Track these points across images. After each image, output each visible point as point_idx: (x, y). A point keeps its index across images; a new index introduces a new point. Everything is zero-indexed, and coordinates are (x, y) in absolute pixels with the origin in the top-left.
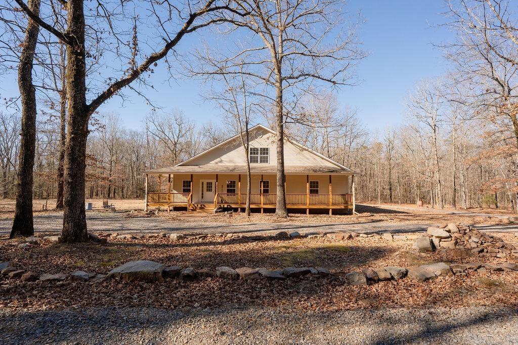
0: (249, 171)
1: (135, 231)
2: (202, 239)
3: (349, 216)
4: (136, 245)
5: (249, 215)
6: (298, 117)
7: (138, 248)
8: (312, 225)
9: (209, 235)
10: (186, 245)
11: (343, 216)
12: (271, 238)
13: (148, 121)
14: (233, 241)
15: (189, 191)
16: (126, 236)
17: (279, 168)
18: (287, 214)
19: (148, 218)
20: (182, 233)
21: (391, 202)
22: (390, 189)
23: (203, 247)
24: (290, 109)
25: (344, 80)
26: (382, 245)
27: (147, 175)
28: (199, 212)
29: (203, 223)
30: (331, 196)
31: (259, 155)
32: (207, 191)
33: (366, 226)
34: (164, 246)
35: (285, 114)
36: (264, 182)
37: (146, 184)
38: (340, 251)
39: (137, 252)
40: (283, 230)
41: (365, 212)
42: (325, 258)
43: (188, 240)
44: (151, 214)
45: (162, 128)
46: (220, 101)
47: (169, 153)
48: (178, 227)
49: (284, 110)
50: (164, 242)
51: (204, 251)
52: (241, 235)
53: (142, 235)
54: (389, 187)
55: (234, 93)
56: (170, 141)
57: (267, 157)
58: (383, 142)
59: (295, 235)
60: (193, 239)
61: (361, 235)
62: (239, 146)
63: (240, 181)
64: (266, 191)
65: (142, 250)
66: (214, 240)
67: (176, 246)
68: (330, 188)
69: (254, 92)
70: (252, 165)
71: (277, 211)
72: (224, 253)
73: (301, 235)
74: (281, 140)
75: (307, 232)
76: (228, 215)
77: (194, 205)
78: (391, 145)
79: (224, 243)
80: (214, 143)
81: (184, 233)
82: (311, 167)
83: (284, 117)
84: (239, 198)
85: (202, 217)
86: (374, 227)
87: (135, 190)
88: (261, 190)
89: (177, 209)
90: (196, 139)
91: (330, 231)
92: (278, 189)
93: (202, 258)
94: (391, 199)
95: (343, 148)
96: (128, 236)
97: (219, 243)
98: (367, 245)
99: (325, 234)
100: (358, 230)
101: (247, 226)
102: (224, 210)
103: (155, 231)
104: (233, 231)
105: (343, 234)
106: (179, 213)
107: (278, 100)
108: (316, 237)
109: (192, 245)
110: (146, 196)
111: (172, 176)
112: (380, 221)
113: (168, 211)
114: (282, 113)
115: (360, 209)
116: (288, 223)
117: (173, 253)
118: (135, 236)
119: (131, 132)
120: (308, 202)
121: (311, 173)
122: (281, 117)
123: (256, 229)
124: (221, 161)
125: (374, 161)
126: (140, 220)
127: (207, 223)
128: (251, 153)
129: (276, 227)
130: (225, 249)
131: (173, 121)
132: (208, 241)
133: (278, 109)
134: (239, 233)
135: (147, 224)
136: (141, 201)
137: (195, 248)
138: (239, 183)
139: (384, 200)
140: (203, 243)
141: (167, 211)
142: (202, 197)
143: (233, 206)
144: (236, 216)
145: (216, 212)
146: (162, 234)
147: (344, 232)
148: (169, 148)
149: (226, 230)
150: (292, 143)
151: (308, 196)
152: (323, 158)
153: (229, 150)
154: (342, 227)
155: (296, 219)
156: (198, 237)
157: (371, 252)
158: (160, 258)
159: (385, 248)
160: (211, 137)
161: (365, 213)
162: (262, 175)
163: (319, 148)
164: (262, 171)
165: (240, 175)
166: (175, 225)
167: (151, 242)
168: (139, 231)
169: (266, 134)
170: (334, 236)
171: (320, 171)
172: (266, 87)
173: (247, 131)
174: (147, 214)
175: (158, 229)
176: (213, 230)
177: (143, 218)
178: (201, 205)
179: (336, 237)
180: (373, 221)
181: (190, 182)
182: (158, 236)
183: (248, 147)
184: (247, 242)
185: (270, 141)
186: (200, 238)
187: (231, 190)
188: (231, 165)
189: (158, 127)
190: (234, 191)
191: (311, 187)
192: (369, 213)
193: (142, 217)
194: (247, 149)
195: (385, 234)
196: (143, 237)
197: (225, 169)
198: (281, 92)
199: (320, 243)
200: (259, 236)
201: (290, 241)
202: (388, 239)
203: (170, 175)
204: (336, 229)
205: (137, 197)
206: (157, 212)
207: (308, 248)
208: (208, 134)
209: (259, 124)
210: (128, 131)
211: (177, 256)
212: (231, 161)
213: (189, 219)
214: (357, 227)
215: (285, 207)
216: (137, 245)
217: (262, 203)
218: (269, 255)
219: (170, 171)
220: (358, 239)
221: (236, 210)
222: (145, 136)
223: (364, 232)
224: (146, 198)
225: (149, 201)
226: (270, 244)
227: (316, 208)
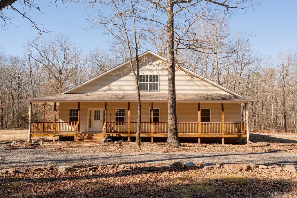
0: (140, 99)
1: (18, 164)
2: (93, 171)
3: (243, 145)
4: (19, 179)
5: (139, 144)
6: (191, 43)
7: (23, 184)
8: (205, 155)
9: (100, 166)
10: (76, 178)
11: (236, 146)
12: (165, 169)
13: (30, 46)
14: (125, 173)
15: (76, 119)
16: (8, 170)
17: (171, 96)
18: (179, 144)
19: (32, 150)
20: (71, 165)
21: (286, 131)
22: (285, 117)
23: (94, 180)
24: (182, 35)
25: (237, 4)
26: (284, 177)
27: (31, 103)
28: (87, 142)
29: (92, 154)
30: (223, 125)
31: (149, 82)
32: (95, 119)
33: (264, 156)
34: (52, 180)
35: (177, 40)
36: (154, 110)
37: (30, 113)
38: (240, 184)
39: (21, 188)
40: (177, 161)
41: (260, 141)
42: (225, 191)
43: (78, 173)
44: (35, 144)
45: (46, 54)
46: (108, 26)
47: (53, 80)
48: (65, 158)
49: (175, 36)
50: (52, 175)
51: (95, 184)
52: (134, 166)
53: (26, 168)
54: (283, 115)
55: (124, 18)
56: (54, 68)
57: (157, 85)
58: (276, 68)
59: (190, 165)
60: (83, 171)
61: (260, 166)
62: (128, 73)
63: (129, 109)
64: (156, 120)
65: (27, 186)
66: (106, 171)
67: (65, 180)
68: (223, 116)
69: (144, 17)
70: (142, 92)
71: (168, 140)
72: (117, 186)
73: (196, 165)
74: (173, 67)
75: (202, 162)
76: (118, 145)
77: (81, 134)
78: (285, 71)
79: (117, 175)
80: (101, 70)
81: (73, 164)
82: (202, 94)
83: (176, 43)
84: (129, 126)
85: (91, 147)
86: (273, 158)
87: (16, 120)
88: (151, 118)
89: (63, 139)
90: (82, 65)
91: (226, 161)
92: (170, 117)
93: (94, 191)
94: (285, 128)
95: (234, 75)
96: (11, 170)
97: (111, 175)
98: (268, 178)
99: (222, 164)
100: (256, 161)
101: (139, 156)
102: (114, 139)
103: (41, 163)
104: (124, 161)
105: (241, 165)
106: (65, 143)
107: (169, 25)
108: (212, 168)
109: (82, 178)
110: (29, 126)
111: (58, 104)
112: (278, 151)
113: (54, 141)
114: (173, 39)
115: (255, 139)
116: (180, 153)
117: (61, 188)
118: (18, 170)
119: (11, 58)
120: (199, 131)
121: (203, 101)
122: (172, 42)
123: (148, 159)
124: (110, 89)
125: (267, 88)
126: (23, 152)
127: (96, 154)
128: (141, 81)
129: (169, 157)
130: (118, 181)
131: (58, 47)
132: (98, 173)
133: (169, 34)
134: (131, 163)
135: (31, 156)
136: (23, 131)
137: (86, 180)
138: (129, 111)
139: (278, 129)
140: (94, 175)
141: (52, 141)
142: (90, 126)
143: (123, 135)
144: (127, 146)
145: (105, 141)
146: (49, 166)
147: (241, 162)
148: (54, 75)
149: (116, 161)
150: (183, 70)
151: (199, 124)
152: (214, 86)
153: (119, 77)
154: (238, 158)
155: (188, 148)
156: (88, 169)
157: (274, 186)
158: (48, 194)
159: (289, 182)
160: (98, 64)
161: (261, 143)
162: (152, 103)
163: (209, 75)
164: (152, 99)
165: (129, 103)
166: (62, 156)
167: (37, 175)
168: (22, 164)
169: (157, 60)
170: (231, 166)
171: (211, 98)
172: (156, 11)
173: (137, 58)
174: (30, 145)
175: (44, 161)
176: (103, 161)
177: (26, 150)
178: (89, 135)
179: (234, 168)
180: (271, 151)
181: (77, 110)
182: (45, 168)
183: (138, 74)
184: (140, 174)
185: (160, 68)
186: (90, 170)
187: (120, 118)
188: (120, 93)
189: (42, 53)
190: (123, 119)
191: (202, 115)
192: (264, 143)
193: (26, 148)
194: (137, 77)
195: (286, 166)
196: (28, 170)
197: (113, 97)
198: (172, 17)
199: (217, 175)
200: (152, 167)
201: (186, 172)
202: (290, 171)
203: (55, 103)
204: (232, 159)
205: (19, 127)
206: (41, 142)
207: (205, 179)
208: (95, 61)
209: (149, 50)
210: (7, 57)
211: (67, 191)
212: (120, 89)
213: (77, 149)
214: (254, 158)
215: (177, 136)
216: (22, 179)
217: (152, 132)
218: (166, 187)
219: (56, 99)
220: (257, 170)
221: (125, 139)
222: (27, 63)
223: (262, 163)
224: (29, 128)
225: (33, 131)
226: (164, 175)
227: (208, 136)
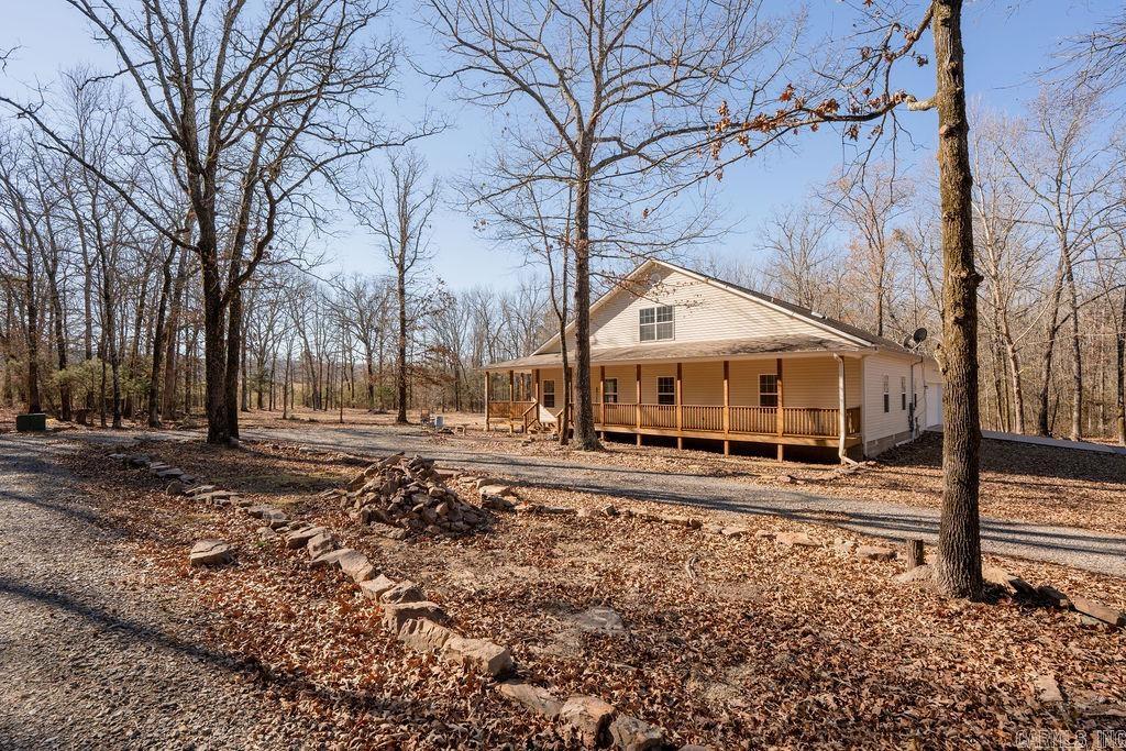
27: (487, 373)
31: (656, 323)
36: (662, 381)
57: (671, 325)
120: (726, 425)
128: (641, 322)
162: (638, 366)
191: (762, 388)
217: (638, 424)
227: (739, 439)
